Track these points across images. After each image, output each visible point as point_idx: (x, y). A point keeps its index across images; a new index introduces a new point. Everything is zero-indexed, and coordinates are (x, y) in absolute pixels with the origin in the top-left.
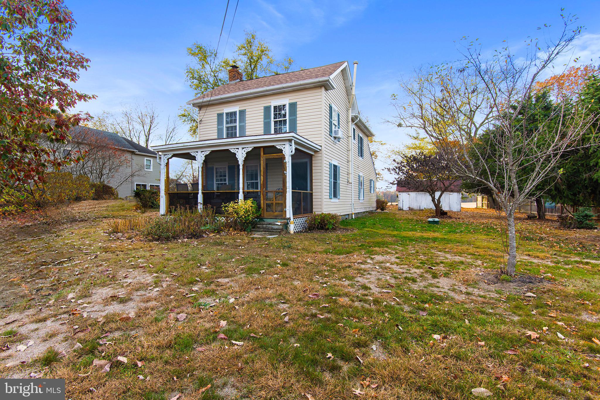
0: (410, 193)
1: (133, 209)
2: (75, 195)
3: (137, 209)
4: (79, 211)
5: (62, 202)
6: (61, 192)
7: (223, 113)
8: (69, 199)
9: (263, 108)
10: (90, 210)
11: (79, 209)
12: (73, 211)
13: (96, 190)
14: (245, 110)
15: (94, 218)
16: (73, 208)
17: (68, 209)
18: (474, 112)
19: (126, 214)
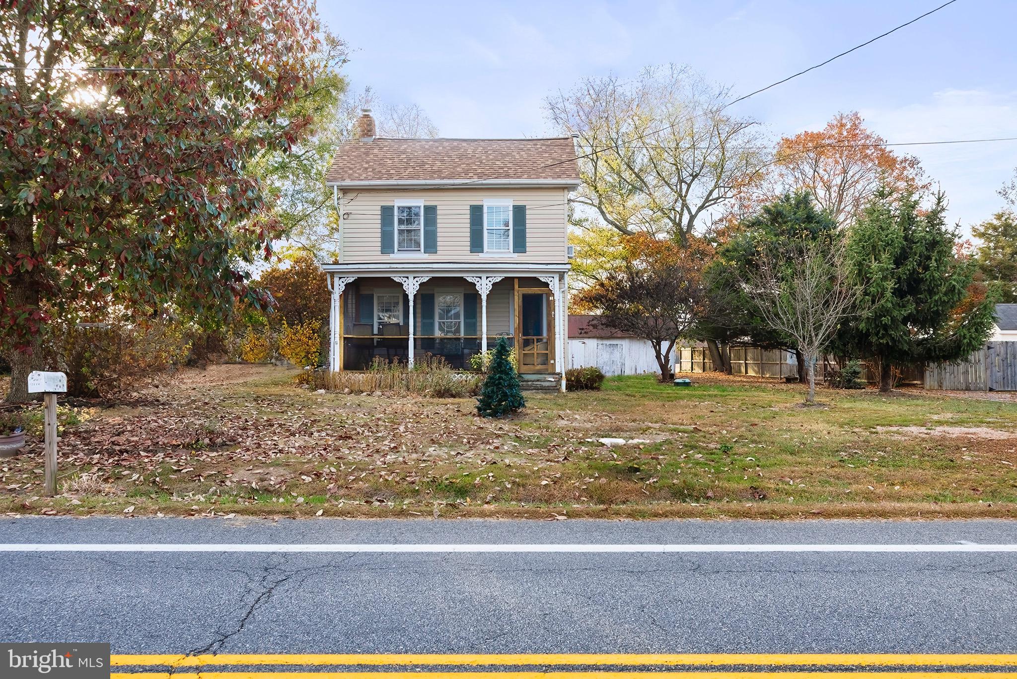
0: (586, 341)
1: (294, 383)
2: (187, 356)
3: (301, 383)
4: (194, 386)
5: (161, 369)
6: (160, 350)
7: (394, 206)
8: (174, 364)
9: (468, 208)
10: (214, 384)
11: (193, 382)
12: (183, 387)
13: (194, 344)
14: (436, 206)
15: (222, 398)
16: (182, 381)
17: (173, 382)
18: (689, 186)
19: (281, 393)
